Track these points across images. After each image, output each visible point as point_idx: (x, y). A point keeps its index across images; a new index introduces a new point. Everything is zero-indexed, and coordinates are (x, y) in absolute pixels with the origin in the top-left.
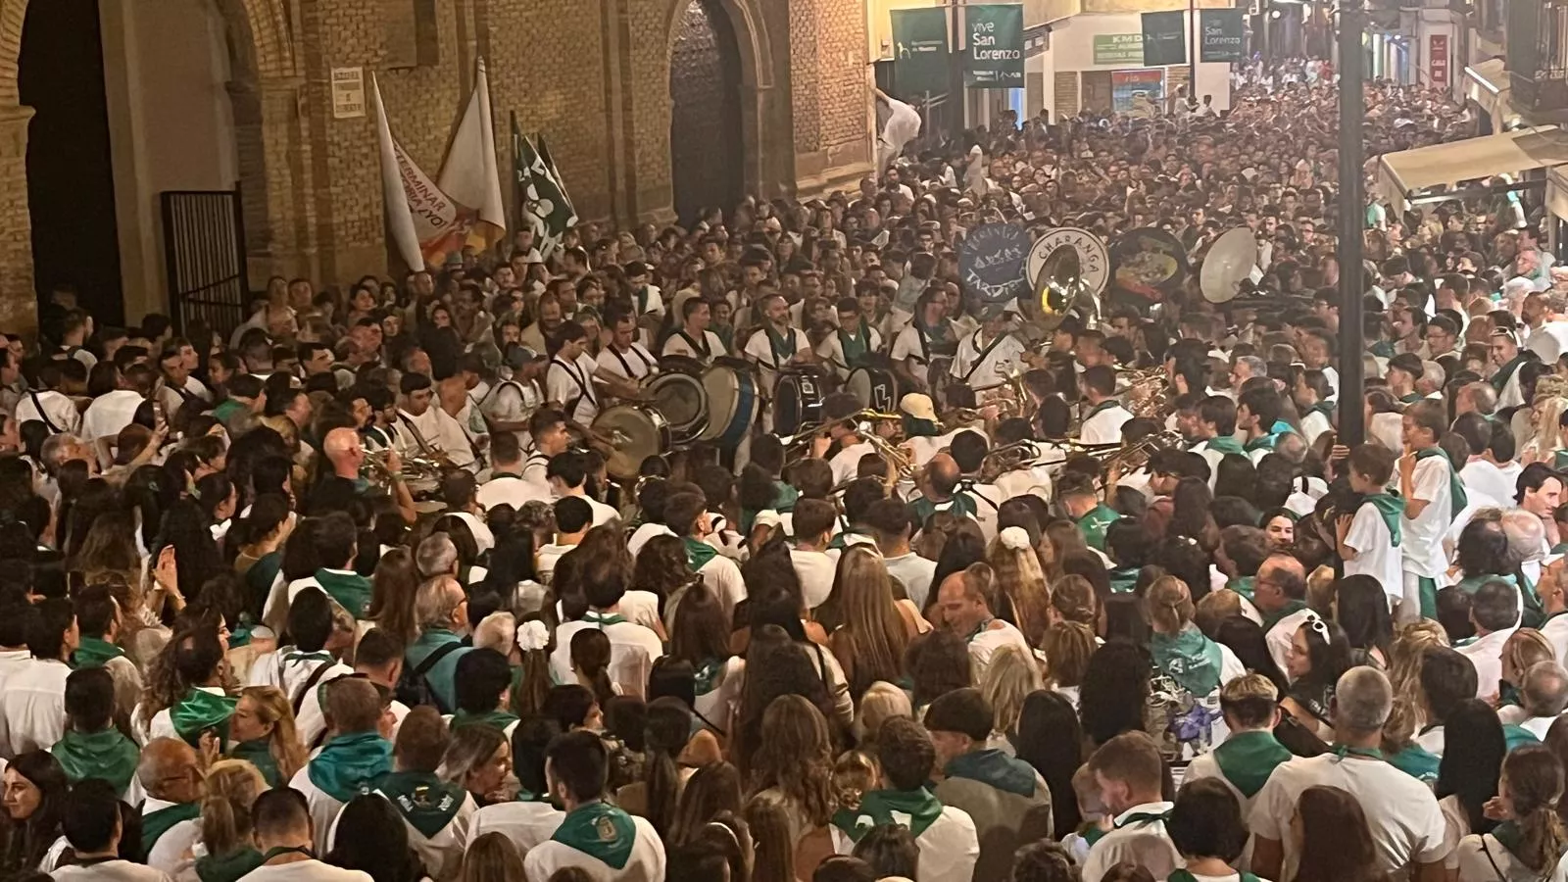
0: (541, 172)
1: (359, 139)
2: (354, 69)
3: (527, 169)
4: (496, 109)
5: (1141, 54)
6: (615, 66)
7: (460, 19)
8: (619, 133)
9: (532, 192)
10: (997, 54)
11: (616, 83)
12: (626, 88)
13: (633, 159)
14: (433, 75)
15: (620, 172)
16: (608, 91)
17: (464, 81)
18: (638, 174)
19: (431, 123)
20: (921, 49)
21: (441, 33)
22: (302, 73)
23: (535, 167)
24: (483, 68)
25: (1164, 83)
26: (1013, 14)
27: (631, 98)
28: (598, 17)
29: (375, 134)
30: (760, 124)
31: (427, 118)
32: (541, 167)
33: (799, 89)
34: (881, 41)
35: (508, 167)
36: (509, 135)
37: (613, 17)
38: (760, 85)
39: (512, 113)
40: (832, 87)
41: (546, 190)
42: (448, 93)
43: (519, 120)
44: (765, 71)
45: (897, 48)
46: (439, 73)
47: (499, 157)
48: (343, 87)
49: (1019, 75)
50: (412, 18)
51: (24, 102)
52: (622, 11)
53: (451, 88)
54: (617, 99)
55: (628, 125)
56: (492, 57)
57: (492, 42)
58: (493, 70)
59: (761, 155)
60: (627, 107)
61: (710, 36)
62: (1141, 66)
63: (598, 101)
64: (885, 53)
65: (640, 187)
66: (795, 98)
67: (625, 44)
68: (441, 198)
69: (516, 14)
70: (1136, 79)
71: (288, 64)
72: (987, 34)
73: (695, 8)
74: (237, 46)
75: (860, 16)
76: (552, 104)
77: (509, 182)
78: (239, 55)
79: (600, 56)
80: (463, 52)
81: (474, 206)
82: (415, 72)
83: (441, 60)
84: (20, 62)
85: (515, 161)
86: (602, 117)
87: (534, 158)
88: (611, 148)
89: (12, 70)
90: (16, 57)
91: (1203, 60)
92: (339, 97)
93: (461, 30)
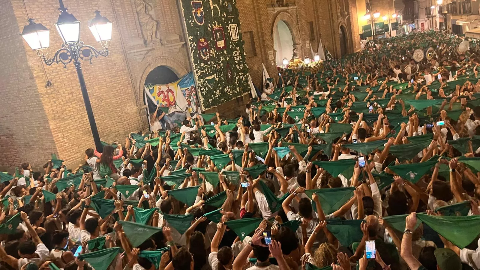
0: (329, 54)
1: (309, 51)
2: (308, 41)
3: (327, 54)
4: (322, 45)
6: (333, 38)
7: (317, 32)
8: (335, 48)
9: (328, 57)
10: (380, 30)
12: (335, 41)
13: (337, 51)
17: (318, 42)
20: (367, 31)
21: (315, 35)
22: (302, 42)
24: (320, 39)
26: (382, 23)
28: (330, 30)
30: (348, 45)
31: (314, 48)
33: (353, 39)
34: (361, 31)
37: (332, 30)
38: (348, 39)
39: (325, 46)
40: (356, 38)
41: (330, 56)
42: (316, 44)
44: (349, 37)
45: (363, 32)
46: (316, 41)
48: (307, 44)
54: (334, 42)
55: (336, 46)
56: (321, 37)
57: (321, 35)
58: (322, 39)
59: (349, 49)
60: (335, 44)
61: (342, 33)
63: (331, 43)
64: (361, 33)
65: (338, 55)
67: (335, 34)
71: (300, 41)
73: (340, 29)
74: (294, 39)
75: (358, 27)
77: (325, 55)
78: (294, 41)
79: (332, 36)
80: (318, 38)
83: (315, 39)
85: (325, 53)
87: (328, 52)
88: (334, 50)
91: (392, 30)
92: (307, 46)
93: (317, 34)
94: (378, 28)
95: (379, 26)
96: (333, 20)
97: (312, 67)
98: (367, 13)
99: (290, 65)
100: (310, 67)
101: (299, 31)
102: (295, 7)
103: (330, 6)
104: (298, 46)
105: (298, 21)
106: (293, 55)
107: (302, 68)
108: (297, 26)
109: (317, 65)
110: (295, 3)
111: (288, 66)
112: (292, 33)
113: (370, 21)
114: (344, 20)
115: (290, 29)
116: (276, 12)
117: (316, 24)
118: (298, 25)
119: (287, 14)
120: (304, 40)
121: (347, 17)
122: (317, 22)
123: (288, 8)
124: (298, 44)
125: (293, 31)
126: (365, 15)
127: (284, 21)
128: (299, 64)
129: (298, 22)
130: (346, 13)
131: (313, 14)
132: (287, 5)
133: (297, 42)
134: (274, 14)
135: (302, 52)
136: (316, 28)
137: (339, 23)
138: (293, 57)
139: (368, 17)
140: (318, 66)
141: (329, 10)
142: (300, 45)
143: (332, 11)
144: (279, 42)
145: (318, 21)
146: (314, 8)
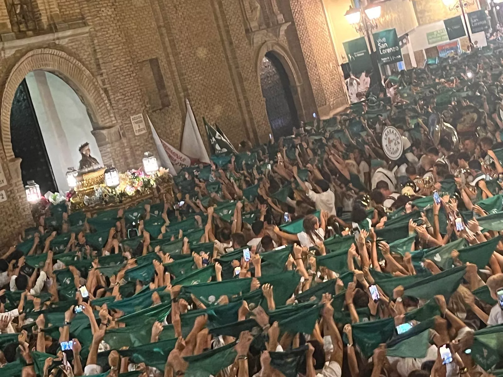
0: (220, 138)
1: (147, 141)
2: (139, 115)
3: (213, 138)
4: (197, 118)
5: (447, 36)
6: (239, 90)
7: (175, 85)
8: (246, 116)
9: (218, 147)
10: (389, 50)
11: (241, 97)
12: (245, 98)
13: (254, 124)
14: (170, 110)
15: (250, 130)
16: (239, 100)
17: (182, 110)
18: (258, 130)
19: (173, 129)
20: (358, 55)
21: (169, 93)
22: (119, 121)
23: (217, 137)
24: (188, 102)
25: (459, 45)
26: (392, 33)
27: (248, 101)
28: (228, 72)
29: (152, 138)
30: (301, 99)
31: (171, 127)
32: (219, 136)
33: (314, 82)
34: (342, 56)
35: (206, 139)
36: (204, 126)
37: (234, 71)
38: (298, 84)
39: (203, 118)
40: (326, 78)
42: (177, 116)
43: (206, 120)
44: (298, 77)
45: (348, 58)
46: (172, 109)
47: (202, 136)
48: (136, 123)
49: (400, 56)
50: (157, 89)
51: (17, 156)
52: (237, 67)
53: (177, 113)
54: (243, 102)
55: (249, 112)
56: (191, 97)
57: (190, 91)
58: (193, 103)
59: (304, 112)
60: (247, 105)
61: (274, 70)
62: (448, 41)
63: (236, 106)
64: (344, 60)
65: (259, 134)
66: (312, 86)
67: (241, 80)
68: (184, 157)
69: (196, 78)
70: (448, 47)
71: (113, 119)
72: (384, 43)
73: (265, 60)
74: (92, 116)
75: (331, 48)
76: (218, 110)
77: (208, 144)
78: (94, 120)
79: (232, 87)
80: (179, 98)
81: (197, 157)
82: (163, 110)
83: (172, 104)
84: (12, 142)
85: (208, 136)
86: (238, 111)
87: (216, 133)
88: (245, 123)
89: (9, 145)
90: (10, 140)
91: (472, 33)
92: (136, 127)
93: (176, 90)
94: (384, 46)
95: (384, 39)
96: (231, 43)
97: (130, 192)
98: (351, 10)
99: (75, 190)
100: (123, 194)
101: (106, 91)
102: (87, 29)
103: (217, 6)
104: (104, 132)
105: (98, 65)
106: (81, 162)
107: (101, 199)
108: (99, 78)
109: (146, 184)
110: (83, 18)
111: (72, 194)
112: (83, 99)
113: (360, 29)
114: (277, 36)
115: (77, 91)
116: (9, 53)
117: (169, 62)
118: (102, 74)
119: (56, 52)
120: (125, 115)
121: (284, 28)
122: (171, 58)
123: (60, 34)
124: (103, 128)
125: (86, 92)
126: (348, 13)
127: (50, 72)
128: (95, 187)
129: (100, 69)
130: (280, 17)
131: (157, 36)
132: (52, 29)
133: (101, 124)
134: (6, 60)
135: (123, 147)
136: (172, 72)
137: (260, 48)
138: (81, 168)
139: (356, 18)
140: (151, 188)
141: (217, 19)
142: (113, 130)
143: (225, 20)
144: (58, 124)
145: (176, 55)
146: (157, 20)
